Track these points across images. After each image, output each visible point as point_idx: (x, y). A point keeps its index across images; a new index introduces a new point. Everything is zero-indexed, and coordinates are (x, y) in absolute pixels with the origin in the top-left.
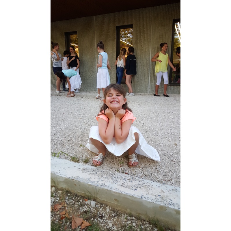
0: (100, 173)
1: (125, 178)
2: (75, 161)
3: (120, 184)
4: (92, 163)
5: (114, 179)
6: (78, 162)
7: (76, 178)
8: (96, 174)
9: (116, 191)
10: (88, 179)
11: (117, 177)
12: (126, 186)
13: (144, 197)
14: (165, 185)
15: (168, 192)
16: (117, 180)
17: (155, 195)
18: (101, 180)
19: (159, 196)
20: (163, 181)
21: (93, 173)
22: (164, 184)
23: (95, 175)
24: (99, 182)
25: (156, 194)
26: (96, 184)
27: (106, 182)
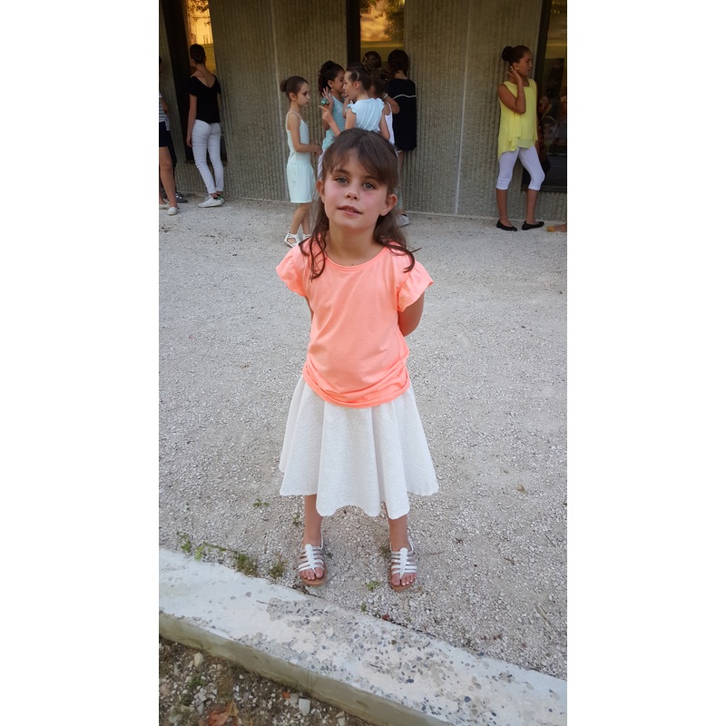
0: (318, 619)
1: (384, 636)
2: (247, 573)
3: (370, 660)
4: (293, 579)
5: (355, 640)
6: (256, 576)
7: (255, 641)
8: (308, 622)
9: (360, 688)
10: (289, 644)
11: (361, 634)
12: (385, 667)
13: (431, 708)
14: (485, 659)
15: (488, 687)
16: (362, 647)
17: (457, 696)
18: (321, 648)
19: (467, 699)
20: (480, 642)
21: (299, 618)
22: (482, 654)
23: (305, 627)
24: (317, 656)
25: (461, 693)
26: (310, 662)
27: (335, 654)
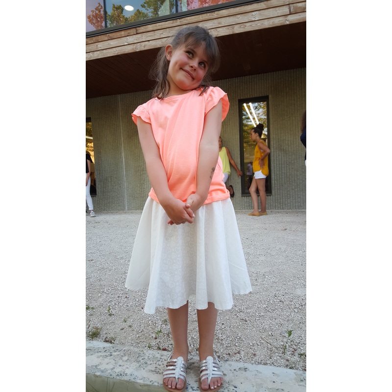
0: (118, 353)
1: (162, 357)
3: (151, 369)
4: (104, 338)
5: (142, 361)
8: (111, 355)
9: (143, 382)
10: (96, 366)
11: (146, 358)
12: (161, 371)
13: (192, 388)
14: (228, 362)
15: (231, 374)
16: (147, 363)
18: (118, 366)
20: (226, 356)
21: (105, 354)
22: (227, 360)
23: (109, 358)
24: (115, 370)
26: (109, 373)
27: (128, 368)
